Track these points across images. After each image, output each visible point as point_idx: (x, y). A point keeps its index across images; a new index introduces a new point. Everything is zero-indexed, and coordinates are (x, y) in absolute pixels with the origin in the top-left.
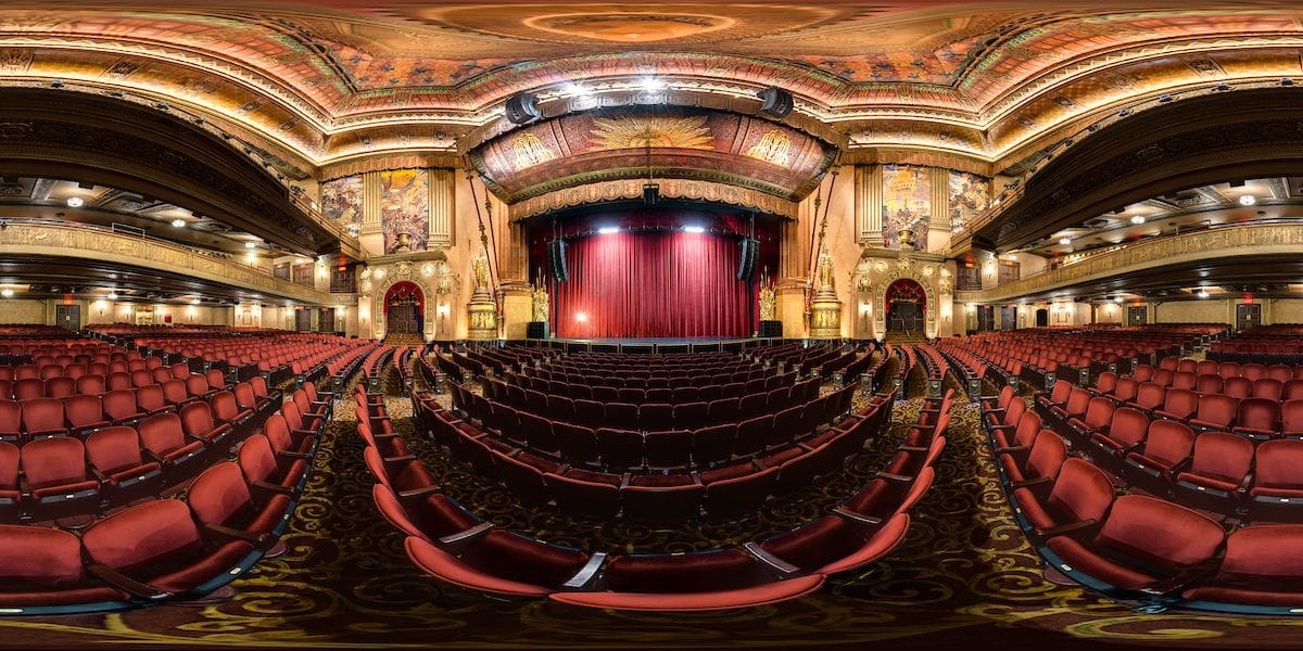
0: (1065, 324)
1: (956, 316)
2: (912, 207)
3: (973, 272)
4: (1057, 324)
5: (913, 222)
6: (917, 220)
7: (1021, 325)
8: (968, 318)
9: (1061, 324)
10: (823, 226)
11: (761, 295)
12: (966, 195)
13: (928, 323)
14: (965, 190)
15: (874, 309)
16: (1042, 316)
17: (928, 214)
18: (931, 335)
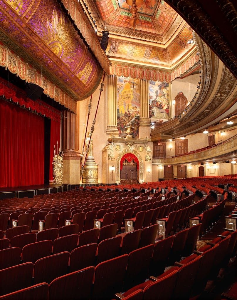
0: (213, 175)
1: (153, 171)
2: (132, 111)
3: (162, 147)
4: (209, 175)
5: (132, 121)
6: (134, 119)
7: (189, 176)
8: (159, 172)
9: (211, 175)
10: (94, 123)
11: (55, 159)
12: (157, 100)
13: (140, 175)
14: (157, 96)
15: (116, 169)
16: (202, 170)
17: (139, 115)
18: (141, 181)
